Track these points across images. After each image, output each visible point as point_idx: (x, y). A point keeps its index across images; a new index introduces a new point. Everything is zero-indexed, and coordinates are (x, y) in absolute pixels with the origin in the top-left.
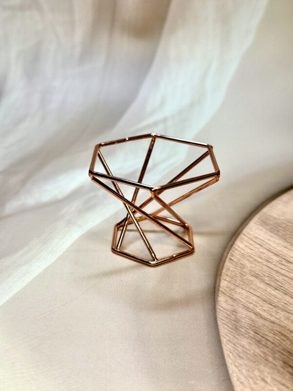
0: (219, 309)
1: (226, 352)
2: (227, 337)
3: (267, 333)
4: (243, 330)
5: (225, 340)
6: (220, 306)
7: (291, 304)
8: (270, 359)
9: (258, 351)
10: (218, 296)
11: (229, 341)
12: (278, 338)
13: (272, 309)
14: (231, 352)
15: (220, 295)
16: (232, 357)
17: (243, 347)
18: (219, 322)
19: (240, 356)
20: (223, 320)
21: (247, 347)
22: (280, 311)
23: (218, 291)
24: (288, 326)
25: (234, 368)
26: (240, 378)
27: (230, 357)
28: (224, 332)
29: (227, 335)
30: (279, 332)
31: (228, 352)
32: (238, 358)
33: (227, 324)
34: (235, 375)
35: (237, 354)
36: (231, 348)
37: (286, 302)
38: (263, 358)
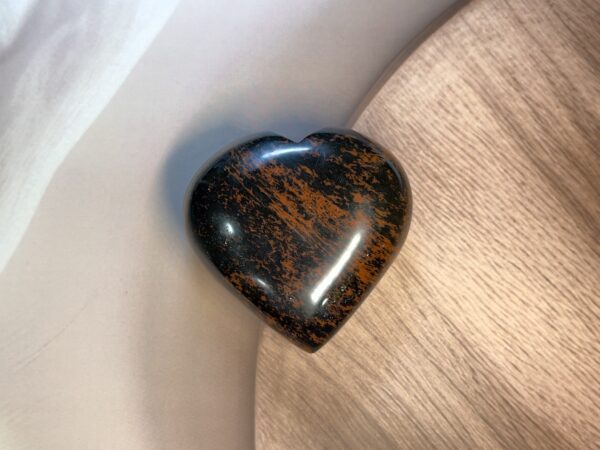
0: (262, 353)
1: (258, 431)
2: (263, 406)
3: (316, 399)
4: (285, 392)
5: (260, 410)
7: (361, 342)
8: (310, 442)
9: (297, 429)
11: (265, 412)
12: (328, 408)
13: (333, 352)
14: (263, 431)
16: (263, 439)
17: (281, 422)
18: (257, 378)
19: (274, 439)
21: (285, 422)
22: (342, 357)
24: (346, 387)
27: (260, 438)
28: (262, 397)
29: (264, 402)
30: (332, 396)
31: (260, 431)
32: (270, 440)
33: (268, 381)
35: (271, 435)
36: (264, 424)
37: (355, 339)
38: (302, 440)
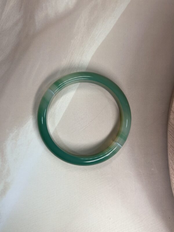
0: (169, 124)
1: (169, 152)
2: (170, 143)
5: (169, 145)
6: (170, 122)
10: (170, 114)
11: (171, 145)
14: (171, 153)
15: (171, 114)
16: (171, 155)
18: (168, 134)
20: (170, 132)
23: (171, 110)
25: (171, 162)
26: (173, 167)
27: (170, 155)
28: (170, 140)
29: (171, 142)
31: (170, 152)
33: (172, 135)
34: (171, 165)
36: (171, 149)
